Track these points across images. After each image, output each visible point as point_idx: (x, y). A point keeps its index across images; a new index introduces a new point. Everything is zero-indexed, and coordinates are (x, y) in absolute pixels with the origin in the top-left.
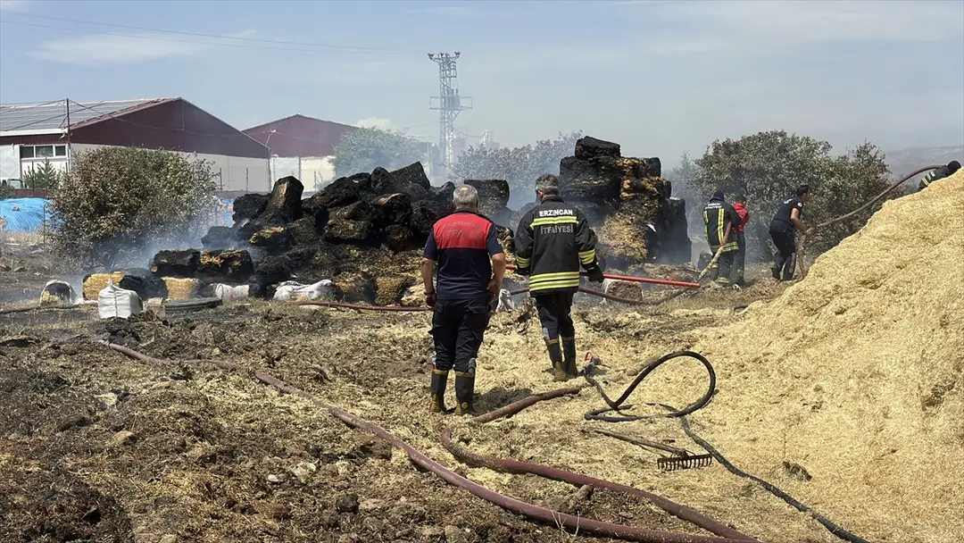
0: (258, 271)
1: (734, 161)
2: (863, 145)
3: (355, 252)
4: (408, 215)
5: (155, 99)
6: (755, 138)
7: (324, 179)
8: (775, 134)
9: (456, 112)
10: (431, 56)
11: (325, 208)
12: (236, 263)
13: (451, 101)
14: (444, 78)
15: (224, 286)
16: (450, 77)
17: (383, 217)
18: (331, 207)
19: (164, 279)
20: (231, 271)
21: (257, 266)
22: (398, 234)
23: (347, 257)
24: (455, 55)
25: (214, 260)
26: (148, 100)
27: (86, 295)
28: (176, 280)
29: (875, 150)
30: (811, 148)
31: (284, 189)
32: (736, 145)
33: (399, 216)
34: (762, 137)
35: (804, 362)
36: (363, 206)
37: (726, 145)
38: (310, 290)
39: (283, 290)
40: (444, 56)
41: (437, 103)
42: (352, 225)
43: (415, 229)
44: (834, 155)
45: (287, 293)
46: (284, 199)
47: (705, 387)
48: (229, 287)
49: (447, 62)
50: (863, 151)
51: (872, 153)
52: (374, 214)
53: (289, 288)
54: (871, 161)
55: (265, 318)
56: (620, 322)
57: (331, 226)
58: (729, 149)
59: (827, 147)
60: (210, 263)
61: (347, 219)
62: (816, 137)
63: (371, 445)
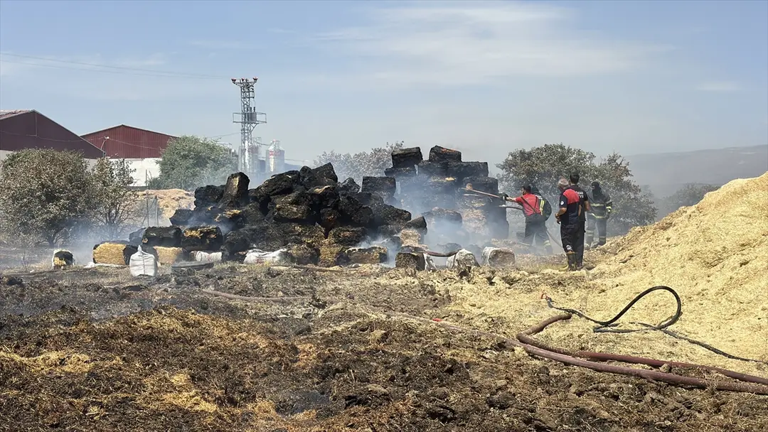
0: (228, 242)
1: (529, 165)
2: (612, 155)
3: (298, 229)
4: (338, 201)
5: (13, 111)
6: (541, 149)
7: (153, 176)
8: (557, 147)
9: (254, 125)
10: (234, 81)
11: (269, 196)
12: (213, 236)
13: (250, 117)
14: (244, 98)
15: (202, 253)
16: (249, 98)
17: (317, 202)
18: (274, 195)
19: (155, 247)
20: (208, 242)
21: (226, 238)
22: (331, 215)
23: (292, 232)
24: (253, 81)
25: (194, 233)
26: (7, 111)
27: (96, 260)
28: (165, 248)
29: (621, 159)
30: (581, 157)
31: (236, 181)
32: (530, 154)
33: (331, 202)
34: (547, 148)
35: (745, 293)
36: (302, 195)
37: (522, 153)
38: (273, 257)
39: (251, 256)
40: (245, 81)
41: (240, 118)
42: (295, 209)
43: (341, 212)
44: (597, 163)
45: (255, 258)
46: (237, 189)
47: (673, 311)
48: (206, 254)
49: (247, 87)
50: (612, 160)
51: (618, 161)
52: (310, 201)
53: (256, 254)
54: (618, 166)
55: (268, 274)
56: (515, 278)
57: (279, 209)
58: (524, 156)
59: (592, 156)
60: (192, 236)
61: (291, 203)
62: (585, 150)
63: (505, 343)
